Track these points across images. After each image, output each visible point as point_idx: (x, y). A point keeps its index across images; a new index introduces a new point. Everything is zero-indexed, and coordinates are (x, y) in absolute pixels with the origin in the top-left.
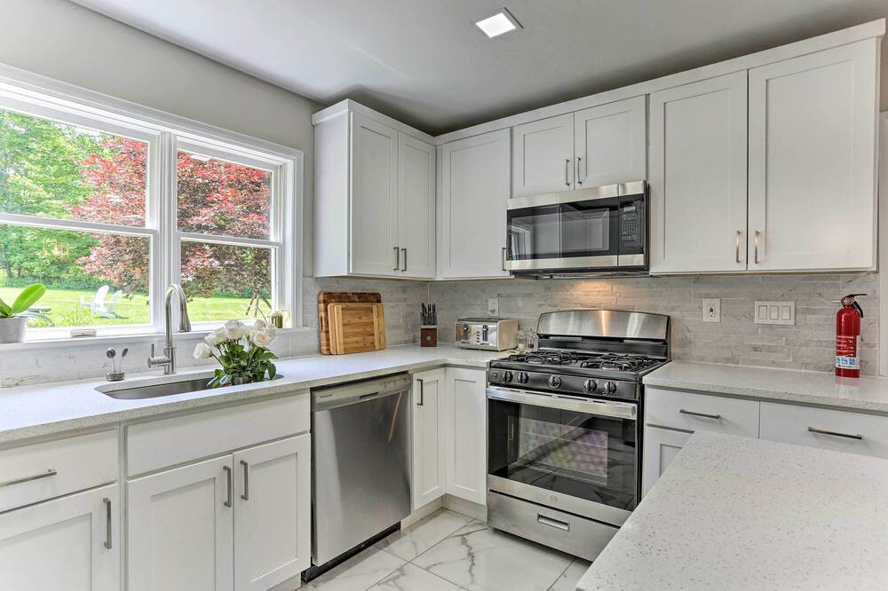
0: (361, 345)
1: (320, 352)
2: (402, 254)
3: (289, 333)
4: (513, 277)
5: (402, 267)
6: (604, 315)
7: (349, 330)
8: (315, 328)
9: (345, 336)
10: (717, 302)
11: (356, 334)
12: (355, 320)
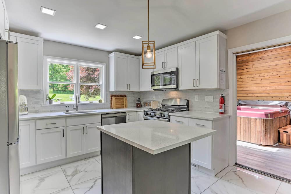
0: (120, 107)
1: (110, 108)
2: (129, 86)
3: (103, 104)
4: (154, 90)
5: (129, 88)
6: (178, 100)
7: (117, 103)
8: (109, 103)
9: (116, 104)
10: (198, 96)
11: (119, 104)
12: (119, 101)
